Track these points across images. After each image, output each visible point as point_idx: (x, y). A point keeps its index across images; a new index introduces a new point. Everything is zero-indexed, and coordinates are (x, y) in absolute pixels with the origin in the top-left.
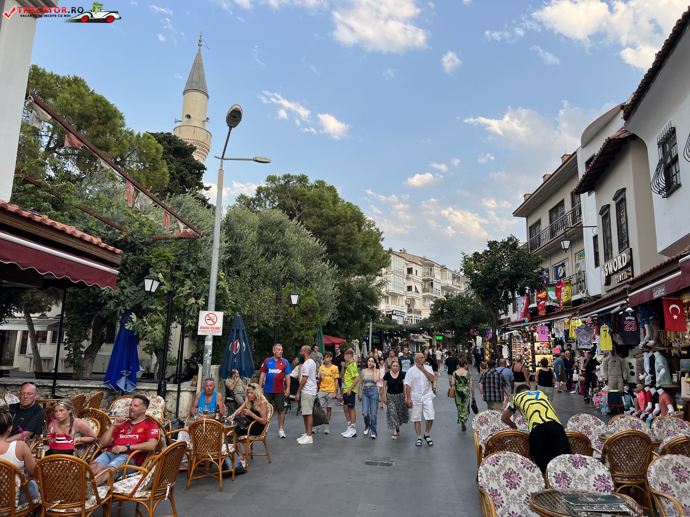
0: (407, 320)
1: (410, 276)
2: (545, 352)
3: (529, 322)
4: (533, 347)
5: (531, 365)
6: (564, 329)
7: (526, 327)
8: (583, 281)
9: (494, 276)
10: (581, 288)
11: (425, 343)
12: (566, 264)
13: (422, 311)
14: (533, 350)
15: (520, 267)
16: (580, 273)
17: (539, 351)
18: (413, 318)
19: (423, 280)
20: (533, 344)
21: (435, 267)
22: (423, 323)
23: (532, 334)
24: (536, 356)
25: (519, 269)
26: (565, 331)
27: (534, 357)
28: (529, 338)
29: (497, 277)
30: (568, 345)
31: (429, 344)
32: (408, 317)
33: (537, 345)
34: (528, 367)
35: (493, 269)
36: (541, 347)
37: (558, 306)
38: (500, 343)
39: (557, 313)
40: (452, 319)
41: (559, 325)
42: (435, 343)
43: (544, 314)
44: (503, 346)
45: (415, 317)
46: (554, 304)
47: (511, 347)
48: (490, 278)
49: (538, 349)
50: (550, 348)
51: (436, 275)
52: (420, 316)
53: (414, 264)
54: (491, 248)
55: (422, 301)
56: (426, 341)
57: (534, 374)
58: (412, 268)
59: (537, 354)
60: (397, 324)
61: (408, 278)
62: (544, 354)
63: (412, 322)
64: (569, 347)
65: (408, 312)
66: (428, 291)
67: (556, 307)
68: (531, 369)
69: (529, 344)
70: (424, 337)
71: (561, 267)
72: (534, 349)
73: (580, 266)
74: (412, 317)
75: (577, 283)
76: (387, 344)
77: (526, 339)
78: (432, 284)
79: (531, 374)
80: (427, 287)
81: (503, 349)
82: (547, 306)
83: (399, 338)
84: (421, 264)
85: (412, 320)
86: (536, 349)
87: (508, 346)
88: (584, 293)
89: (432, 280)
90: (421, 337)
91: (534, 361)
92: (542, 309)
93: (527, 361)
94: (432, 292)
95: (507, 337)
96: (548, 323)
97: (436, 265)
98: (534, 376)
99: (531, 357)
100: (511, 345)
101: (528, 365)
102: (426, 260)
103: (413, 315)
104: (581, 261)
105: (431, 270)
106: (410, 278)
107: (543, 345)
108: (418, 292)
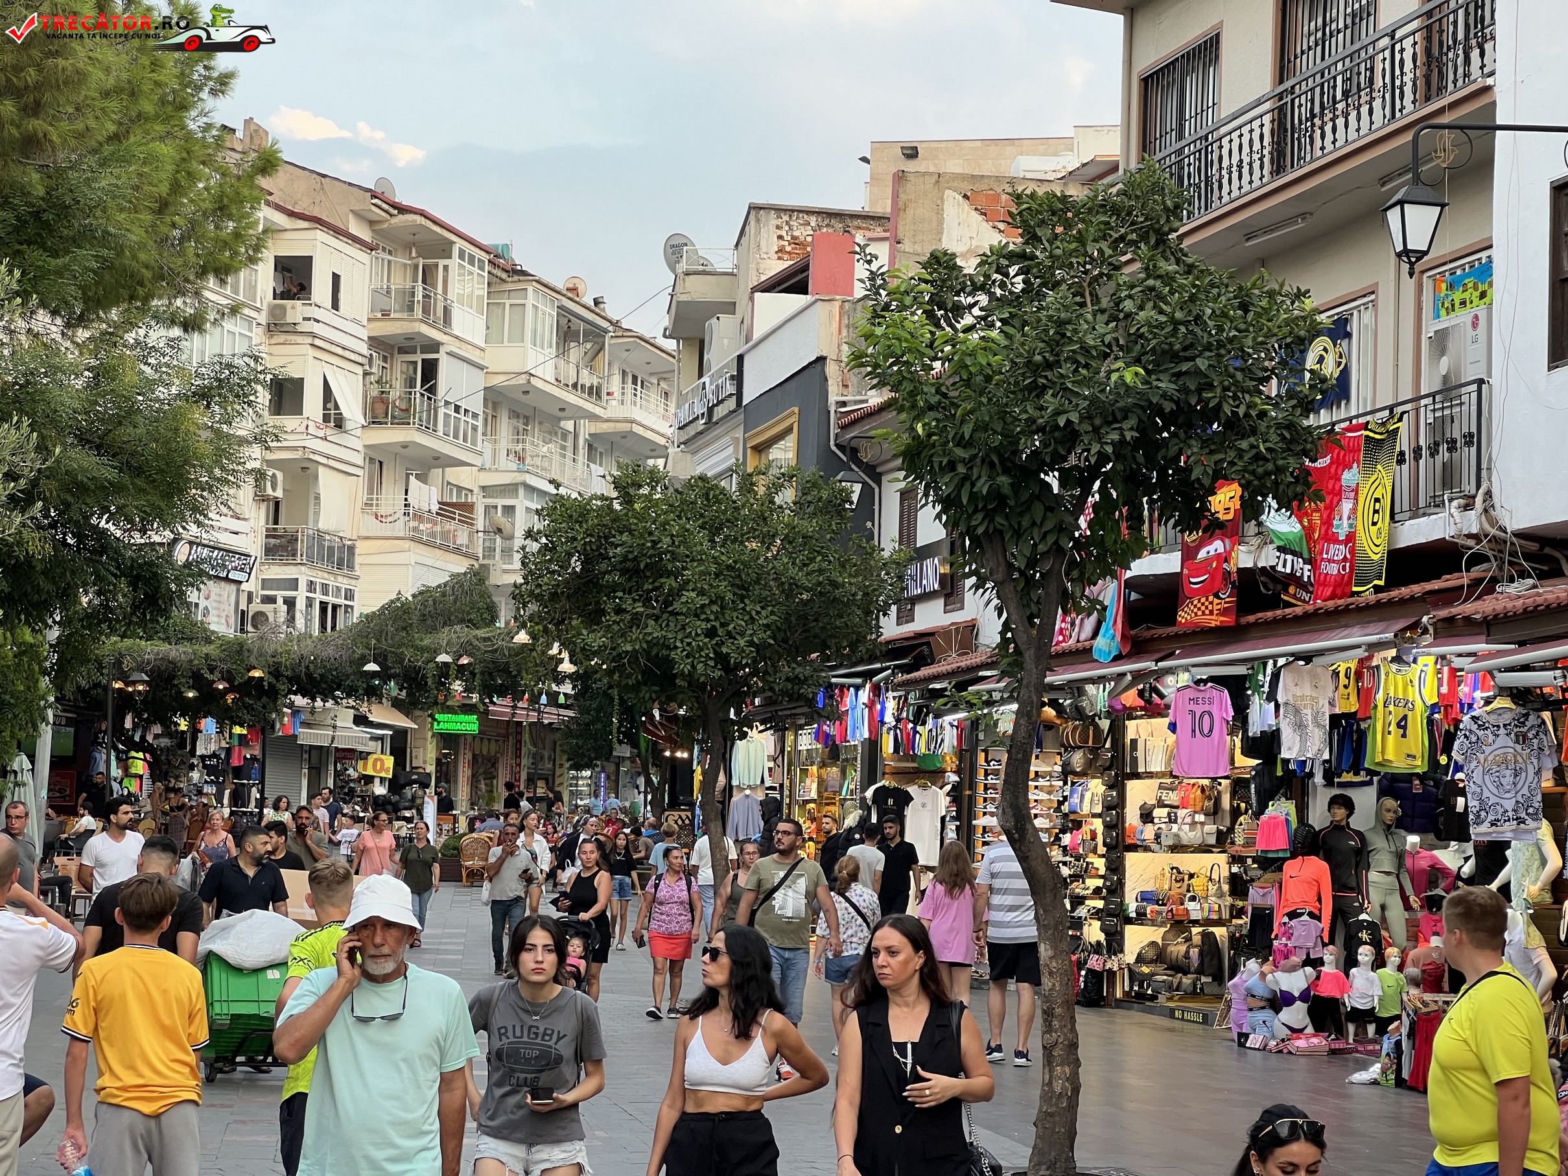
0: (256, 607)
1: (296, 310)
2: (1189, 836)
3: (1117, 658)
4: (1115, 806)
5: (1097, 914)
6: (1327, 712)
7: (1090, 689)
8: (1469, 439)
9: (1057, 413)
10: (1448, 478)
11: (364, 756)
12: (1354, 327)
13: (361, 547)
14: (1115, 825)
15: (1202, 364)
16: (1449, 390)
17: (1149, 832)
18: (301, 596)
19: (375, 342)
20: (1117, 785)
21: (454, 262)
22: (380, 634)
23: (1117, 730)
24: (1131, 858)
25: (1198, 372)
26: (1335, 719)
27: (1116, 868)
28: (1095, 751)
29: (1074, 417)
30: (1334, 802)
31: (389, 761)
32: (265, 584)
33: (1138, 793)
34: (1078, 924)
35: (1049, 366)
36: (1161, 804)
37: (1306, 572)
38: (897, 773)
39: (1297, 619)
40: (653, 630)
41: (1307, 690)
42: (426, 757)
43: (1215, 621)
44: (912, 790)
45: (311, 586)
46: (1287, 565)
47: (972, 800)
48: (1031, 421)
49: (1147, 816)
50: (1214, 812)
51: (456, 314)
52: (343, 583)
53: (321, 236)
54: (1032, 238)
55: (358, 486)
56: (373, 746)
57: (1113, 964)
58: (308, 260)
59: (1133, 848)
60: (208, 638)
61: (277, 326)
62: (1178, 848)
63: (291, 620)
64: (1341, 812)
65: (269, 551)
66: (403, 418)
67: (1293, 579)
68: (1094, 932)
69: (1096, 786)
70: (360, 720)
71: (1323, 341)
72: (1121, 817)
73: (1451, 345)
74: (293, 584)
75: (1434, 451)
76: (124, 763)
77: (1078, 759)
78: (430, 371)
79: (1094, 962)
80: (396, 392)
81: (909, 812)
82: (1240, 571)
83: (208, 725)
84: (365, 235)
85: (290, 603)
86: (1132, 816)
87: (956, 795)
88: (1468, 507)
89: (435, 346)
90: (345, 718)
91: (1114, 888)
92: (1210, 590)
93: (1078, 888)
94: (429, 427)
95: (950, 738)
96: (1241, 670)
97: (460, 243)
98: (1111, 974)
99: (1100, 864)
100: (972, 786)
101: (1082, 912)
102: (403, 210)
103: (303, 575)
104: (1462, 317)
105: (428, 275)
106: (292, 329)
107: (1173, 798)
108: (339, 424)
